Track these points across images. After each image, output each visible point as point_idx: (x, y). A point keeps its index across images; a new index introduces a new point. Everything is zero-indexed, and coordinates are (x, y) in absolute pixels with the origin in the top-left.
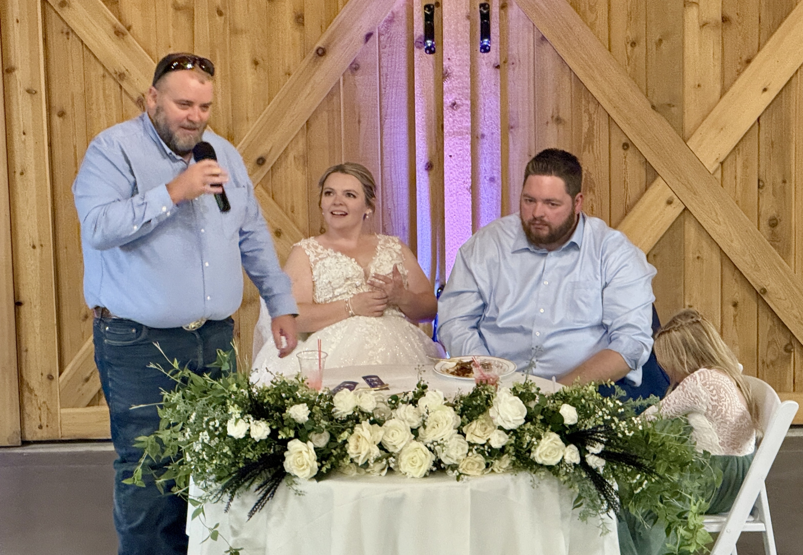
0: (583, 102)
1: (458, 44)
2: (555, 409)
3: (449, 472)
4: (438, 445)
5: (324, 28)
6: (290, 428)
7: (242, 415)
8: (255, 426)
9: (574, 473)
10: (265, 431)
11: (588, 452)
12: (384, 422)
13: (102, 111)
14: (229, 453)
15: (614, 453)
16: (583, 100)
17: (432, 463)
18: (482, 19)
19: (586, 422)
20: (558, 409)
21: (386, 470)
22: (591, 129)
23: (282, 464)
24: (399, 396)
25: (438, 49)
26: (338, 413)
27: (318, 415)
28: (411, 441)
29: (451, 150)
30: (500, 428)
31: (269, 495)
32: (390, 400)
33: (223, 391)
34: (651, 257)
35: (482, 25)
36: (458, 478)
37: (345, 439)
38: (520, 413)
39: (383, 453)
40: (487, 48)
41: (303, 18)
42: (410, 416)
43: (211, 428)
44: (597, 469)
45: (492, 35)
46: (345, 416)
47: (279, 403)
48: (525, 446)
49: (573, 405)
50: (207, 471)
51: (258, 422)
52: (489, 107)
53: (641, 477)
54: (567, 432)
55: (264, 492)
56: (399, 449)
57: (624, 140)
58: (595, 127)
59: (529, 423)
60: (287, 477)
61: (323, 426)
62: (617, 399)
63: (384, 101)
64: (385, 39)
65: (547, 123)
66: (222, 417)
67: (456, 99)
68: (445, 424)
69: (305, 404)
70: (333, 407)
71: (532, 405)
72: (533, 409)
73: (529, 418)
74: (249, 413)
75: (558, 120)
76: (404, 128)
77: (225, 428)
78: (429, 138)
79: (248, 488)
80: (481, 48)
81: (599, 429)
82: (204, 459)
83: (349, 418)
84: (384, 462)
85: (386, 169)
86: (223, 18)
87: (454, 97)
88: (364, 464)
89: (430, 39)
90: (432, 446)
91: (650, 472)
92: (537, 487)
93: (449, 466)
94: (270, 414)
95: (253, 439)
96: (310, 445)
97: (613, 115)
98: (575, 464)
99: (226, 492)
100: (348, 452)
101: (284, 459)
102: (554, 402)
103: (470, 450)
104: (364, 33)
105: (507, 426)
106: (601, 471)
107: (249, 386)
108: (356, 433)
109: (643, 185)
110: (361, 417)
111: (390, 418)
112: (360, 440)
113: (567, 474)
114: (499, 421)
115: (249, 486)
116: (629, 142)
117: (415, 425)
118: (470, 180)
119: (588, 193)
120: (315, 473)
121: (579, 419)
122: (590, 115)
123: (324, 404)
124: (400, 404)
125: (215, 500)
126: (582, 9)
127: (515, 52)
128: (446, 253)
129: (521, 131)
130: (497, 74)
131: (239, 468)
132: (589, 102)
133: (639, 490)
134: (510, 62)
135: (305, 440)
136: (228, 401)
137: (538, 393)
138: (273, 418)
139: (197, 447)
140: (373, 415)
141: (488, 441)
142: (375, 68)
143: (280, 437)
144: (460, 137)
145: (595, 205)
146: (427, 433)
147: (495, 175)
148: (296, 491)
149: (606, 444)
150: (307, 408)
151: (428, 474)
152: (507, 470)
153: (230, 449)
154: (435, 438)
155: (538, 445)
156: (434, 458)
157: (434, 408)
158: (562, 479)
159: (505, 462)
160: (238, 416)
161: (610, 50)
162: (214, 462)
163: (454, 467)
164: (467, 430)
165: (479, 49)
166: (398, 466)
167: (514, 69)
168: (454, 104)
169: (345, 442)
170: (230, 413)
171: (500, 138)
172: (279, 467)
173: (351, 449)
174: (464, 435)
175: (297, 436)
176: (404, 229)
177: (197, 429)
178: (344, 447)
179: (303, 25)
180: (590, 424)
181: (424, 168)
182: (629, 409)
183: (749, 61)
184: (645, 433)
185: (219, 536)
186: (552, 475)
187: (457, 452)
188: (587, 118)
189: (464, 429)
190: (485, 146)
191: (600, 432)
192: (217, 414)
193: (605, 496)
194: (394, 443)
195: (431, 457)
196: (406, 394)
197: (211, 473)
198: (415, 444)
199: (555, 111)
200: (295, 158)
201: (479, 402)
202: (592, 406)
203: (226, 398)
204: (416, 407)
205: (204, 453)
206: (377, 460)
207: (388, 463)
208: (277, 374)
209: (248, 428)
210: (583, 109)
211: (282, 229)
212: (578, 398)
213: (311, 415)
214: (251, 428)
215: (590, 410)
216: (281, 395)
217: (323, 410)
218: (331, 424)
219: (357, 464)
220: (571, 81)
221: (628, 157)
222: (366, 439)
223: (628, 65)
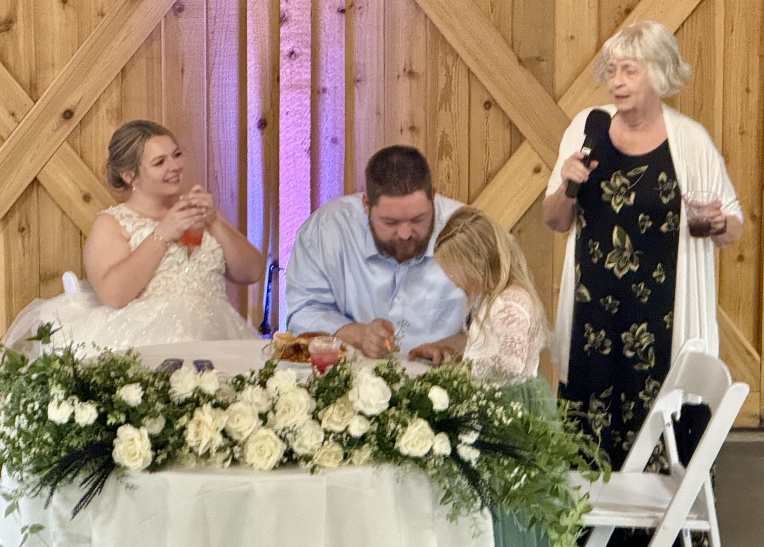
0: (440, 54)
2: (423, 393)
3: (302, 463)
4: (290, 432)
6: (121, 412)
7: (66, 396)
8: (80, 409)
9: (444, 465)
10: (91, 415)
11: (460, 442)
12: (228, 405)
14: (50, 440)
15: (489, 444)
16: (440, 51)
17: (282, 454)
19: (458, 407)
20: (426, 392)
21: (230, 461)
22: (448, 85)
23: (111, 453)
24: (244, 377)
26: (175, 394)
27: (153, 397)
28: (259, 429)
29: (288, 106)
30: (361, 413)
31: (96, 489)
32: (235, 380)
33: (44, 369)
34: (516, 231)
36: (312, 471)
37: (183, 424)
38: (383, 397)
39: (227, 441)
42: (257, 399)
43: (29, 411)
44: (469, 462)
46: (183, 398)
47: (108, 383)
48: (389, 434)
49: (444, 387)
50: (24, 460)
51: (84, 404)
52: (332, 57)
53: (519, 471)
54: (436, 419)
55: (90, 486)
56: (246, 435)
57: (486, 98)
58: (453, 83)
59: (393, 409)
60: (116, 469)
61: (159, 410)
63: (212, 48)
65: (399, 76)
66: (41, 398)
67: (294, 47)
68: (298, 409)
70: (169, 387)
71: (397, 387)
73: (394, 402)
74: (73, 393)
75: (411, 74)
76: (233, 80)
77: (45, 412)
78: (262, 92)
79: (71, 481)
81: (473, 415)
82: (19, 447)
83: (188, 401)
84: (228, 452)
85: (213, 126)
87: (292, 45)
88: (205, 454)
90: (283, 435)
91: (529, 465)
92: (403, 481)
93: (301, 457)
94: (98, 395)
95: (78, 424)
96: (144, 431)
97: (474, 69)
98: (444, 456)
99: (45, 485)
100: (187, 439)
101: (112, 448)
102: (421, 385)
103: (326, 439)
105: (369, 412)
106: (474, 464)
107: (74, 364)
108: (195, 418)
109: (507, 150)
110: (201, 399)
111: (235, 401)
112: (201, 424)
113: (435, 467)
114: (359, 406)
115: (73, 477)
116: (491, 101)
117: (264, 408)
118: (310, 141)
119: (444, 158)
120: (149, 464)
121: (450, 404)
122: (447, 68)
123: (160, 385)
128: (281, 224)
129: (368, 85)
130: (341, 20)
131: (61, 458)
132: (446, 54)
133: (517, 486)
134: (357, 5)
135: (138, 425)
136: (50, 380)
137: (403, 375)
138: (101, 400)
139: (13, 433)
140: (215, 397)
141: (347, 428)
142: (202, 10)
144: (299, 91)
145: (451, 171)
146: (277, 419)
147: (339, 136)
148: (128, 484)
149: (482, 433)
150: (140, 389)
151: (277, 466)
152: (368, 462)
153: (51, 436)
154: (288, 424)
155: (403, 433)
156: (285, 447)
157: (285, 390)
158: (430, 473)
159: (365, 454)
160: (62, 397)
162: (33, 450)
163: (308, 458)
164: (323, 415)
166: (243, 456)
167: (361, 14)
168: (292, 53)
169: (183, 428)
170: (51, 394)
171: (344, 93)
172: (106, 457)
173: (190, 437)
174: (320, 422)
175: (128, 421)
176: (232, 196)
177: (13, 413)
178: (182, 434)
180: (462, 411)
181: (256, 126)
183: (628, 11)
184: (525, 420)
186: (418, 468)
187: (311, 441)
188: (444, 72)
189: (320, 414)
190: (327, 101)
191: (474, 419)
192: (37, 394)
193: (478, 492)
194: (239, 430)
195: (282, 447)
196: (252, 373)
198: (263, 432)
199: (408, 63)
200: (107, 110)
201: (336, 383)
202: (465, 389)
203: (47, 377)
204: (264, 389)
205: (21, 439)
206: (220, 449)
207: (232, 452)
208: (105, 349)
209: (72, 411)
210: (440, 61)
211: (92, 195)
212: (450, 381)
213: (145, 397)
214: (76, 411)
215: (463, 394)
216: (110, 374)
217: (157, 391)
218: (168, 407)
219: (197, 454)
220: (426, 28)
221: (490, 118)
222: (207, 425)
223: (492, 12)
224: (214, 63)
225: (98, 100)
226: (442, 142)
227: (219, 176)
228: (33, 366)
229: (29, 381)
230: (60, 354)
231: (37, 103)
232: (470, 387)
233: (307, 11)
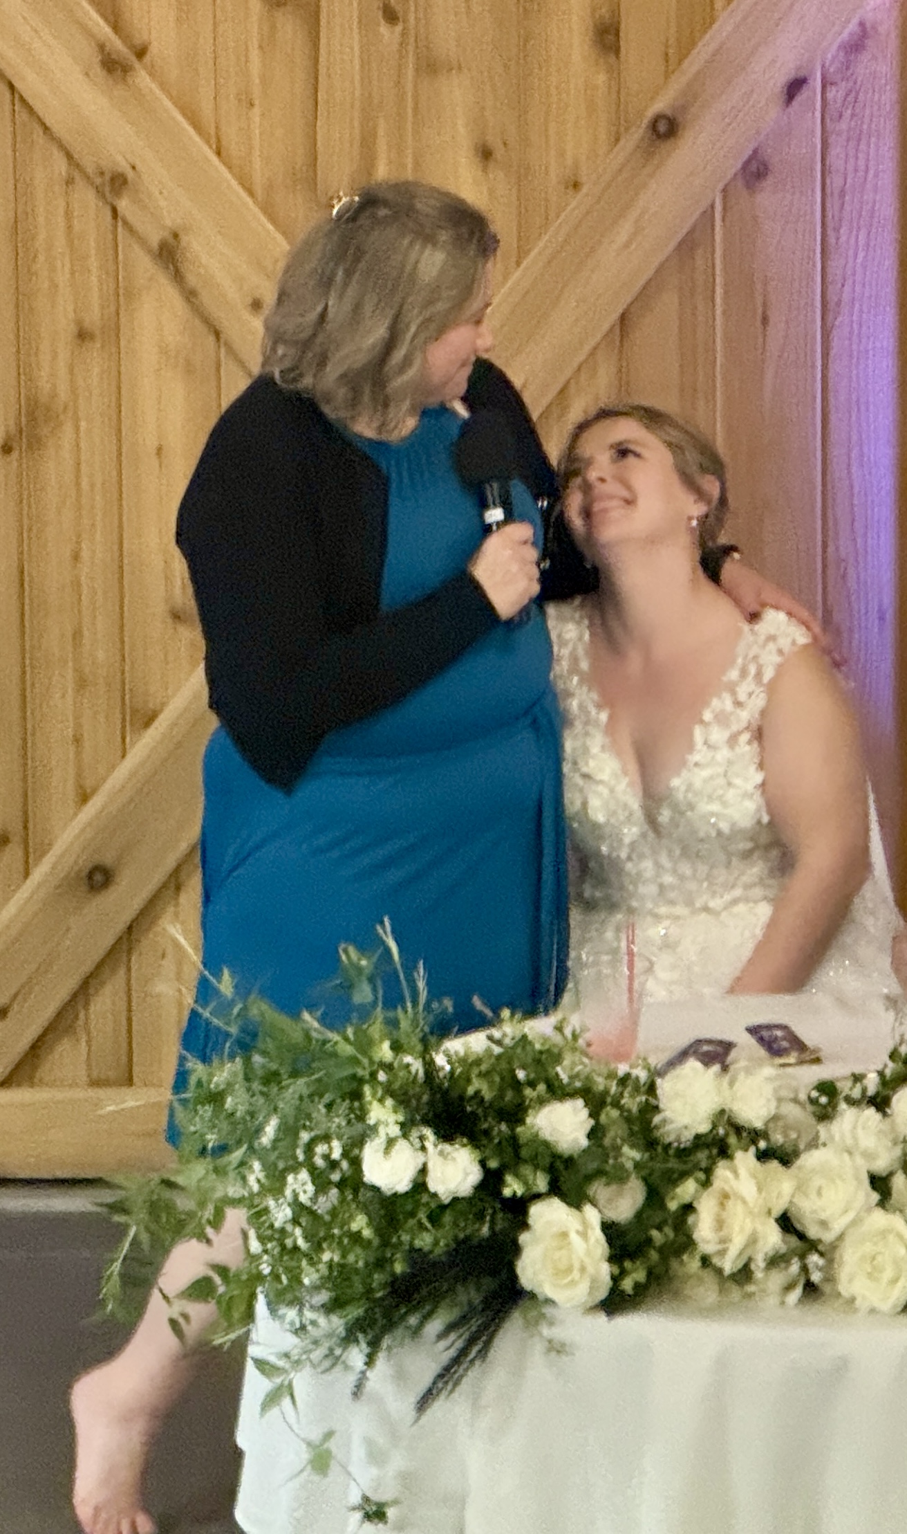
5: (673, 59)
6: (536, 1167)
7: (406, 1128)
8: (439, 1160)
10: (467, 1174)
12: (796, 1154)
13: (63, 277)
14: (367, 1233)
21: (798, 1291)
23: (514, 1267)
24: (839, 1085)
26: (669, 1128)
28: (869, 1210)
31: (473, 1352)
32: (814, 1094)
33: (354, 1061)
37: (687, 1199)
39: (794, 1241)
41: (617, 34)
42: (868, 1141)
43: (319, 1162)
46: (687, 1137)
47: (509, 1095)
50: (306, 1281)
51: (447, 1147)
55: (460, 1344)
56: (837, 1227)
60: (524, 1303)
61: (629, 1165)
63: (835, 265)
64: (841, 94)
66: (348, 1132)
69: (580, 1102)
70: (656, 1109)
74: (426, 1122)
77: (356, 1163)
79: (416, 1332)
82: (296, 1248)
83: (700, 1141)
84: (795, 1267)
85: (836, 452)
86: (399, 28)
88: (740, 1271)
94: (485, 1126)
95: (435, 1195)
96: (592, 1215)
99: (357, 1341)
100: (695, 1236)
101: (516, 1250)
104: (782, 78)
108: (717, 1184)
110: (732, 1140)
111: (814, 1144)
112: (730, 1204)
115: (420, 1325)
117: (881, 1165)
120: (602, 1293)
123: (632, 1103)
124: (843, 1106)
125: (327, 1363)
131: (393, 1274)
135: (575, 1199)
136: (367, 1090)
138: (491, 1139)
139: (281, 1214)
140: (765, 1135)
143: (507, 1192)
148: (550, 1341)
150: (585, 1113)
153: (369, 1224)
160: (395, 1131)
162: (326, 1257)
166: (830, 1279)
169: (688, 1208)
170: (371, 1122)
172: (504, 1275)
173: (704, 1229)
175: (555, 1189)
177: (281, 1165)
178: (684, 1222)
179: (617, 51)
185: (333, 1463)
192: (335, 1123)
194: (823, 1216)
196: (857, 1078)
197: (316, 1288)
198: (880, 1219)
203: (361, 1081)
204: (885, 1114)
205: (298, 1232)
206: (775, 1261)
207: (805, 1269)
209: (420, 1166)
213: (595, 1134)
214: (430, 1166)
216: (514, 1077)
217: (628, 1119)
218: (651, 1159)
219: (719, 1271)
222: (744, 1202)
224: (839, 303)
227: (851, 572)
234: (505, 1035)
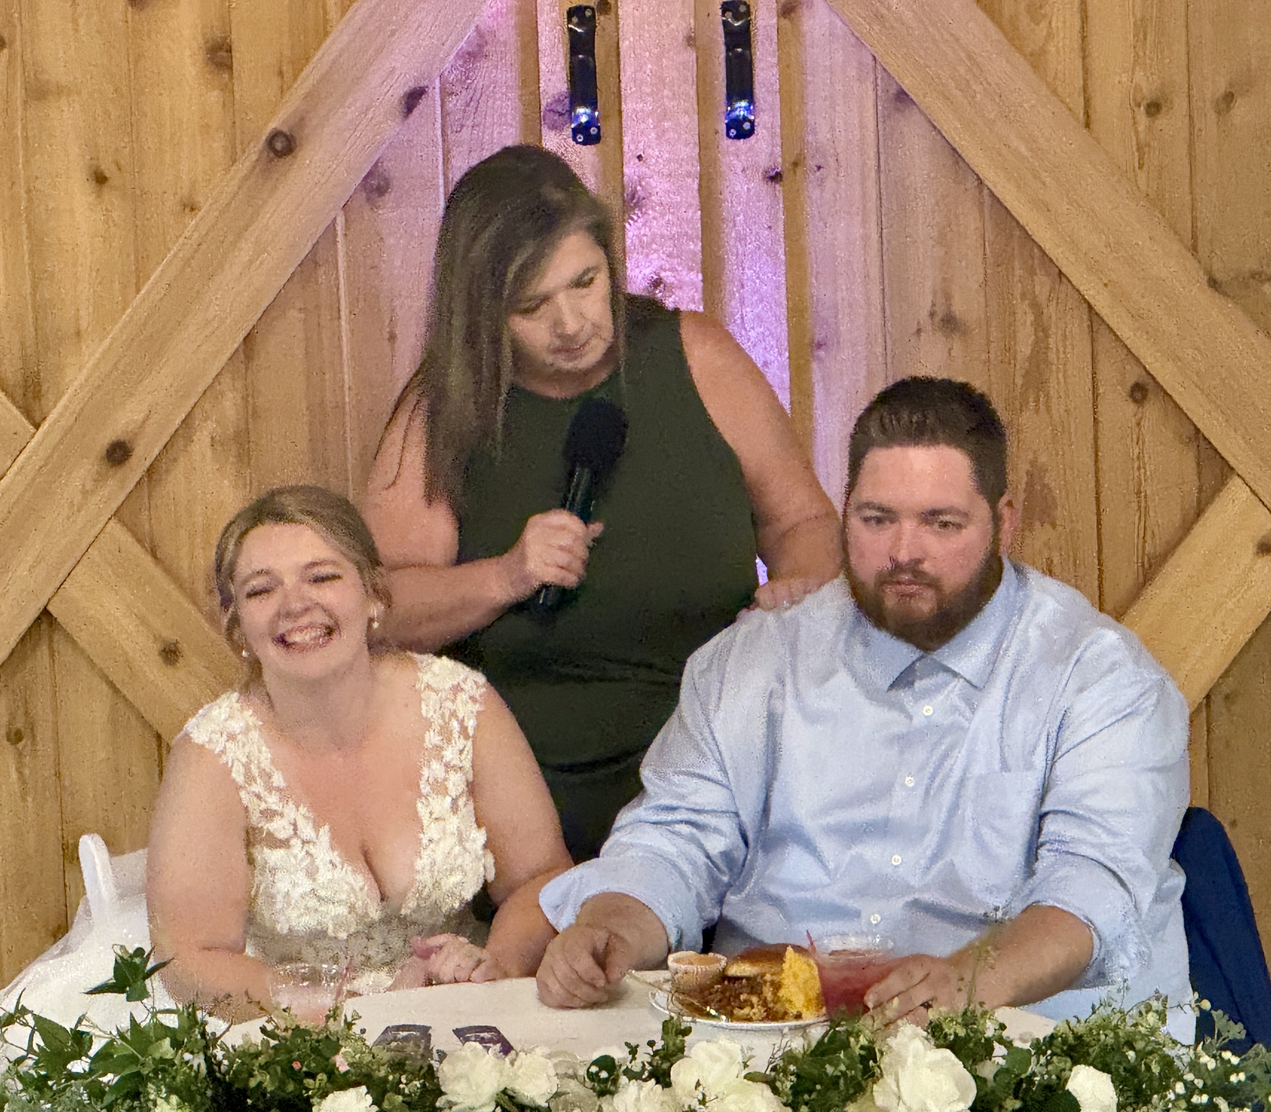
0: (1018, 272)
1: (664, 116)
2: (1054, 1082)
5: (288, 75)
16: (1017, 264)
18: (729, 47)
20: (1062, 1081)
22: (1041, 347)
24: (617, 1060)
25: (607, 129)
32: (594, 1069)
33: (133, 1060)
35: (728, 60)
38: (957, 1095)
40: (747, 126)
41: (230, 51)
45: (759, 91)
47: (291, 1088)
49: (1104, 1068)
52: (756, 292)
57: (1134, 376)
58: (1052, 341)
62: (1224, 1048)
64: (461, 104)
65: (919, 331)
67: (661, 268)
69: (363, 1089)
70: (438, 1093)
71: (988, 1070)
72: (991, 1083)
75: (949, 324)
80: (729, 127)
87: (656, 263)
89: (584, 104)
97: (1102, 305)
102: (1048, 1062)
104: (400, 88)
107: (207, 1045)
109: (1192, 501)
116: (1147, 381)
119: (1037, 526)
122: (1036, 306)
124: (623, 1080)
126: (1007, 11)
127: (823, 135)
129: (846, 353)
130: (773, 197)
132: (1032, 272)
134: (812, 163)
136: (151, 1087)
137: (1001, 1041)
145: (1056, 557)
150: (369, 1099)
157: (720, 1089)
161: (1087, 125)
165: (723, 128)
167: (821, 182)
168: (657, 284)
171: (785, 375)
179: (230, 68)
182: (1259, 1073)
188: (1030, 318)
199: (940, 300)
200: (213, 441)
201: (842, 1067)
202: (1156, 1069)
203: (144, 1080)
204: (666, 1085)
210: (1018, 289)
211: (183, 646)
212: (1117, 1049)
215: (1151, 1079)
216: (292, 1067)
217: (408, 1103)
220: (981, 212)
221: (1145, 423)
223: (1141, 167)
225: (189, 415)
226: (1030, 485)
228: (104, 1055)
229: (97, 1092)
230: (172, 1021)
231: (45, 426)
232: (1168, 1063)
233: (690, 180)
234: (277, 1027)
